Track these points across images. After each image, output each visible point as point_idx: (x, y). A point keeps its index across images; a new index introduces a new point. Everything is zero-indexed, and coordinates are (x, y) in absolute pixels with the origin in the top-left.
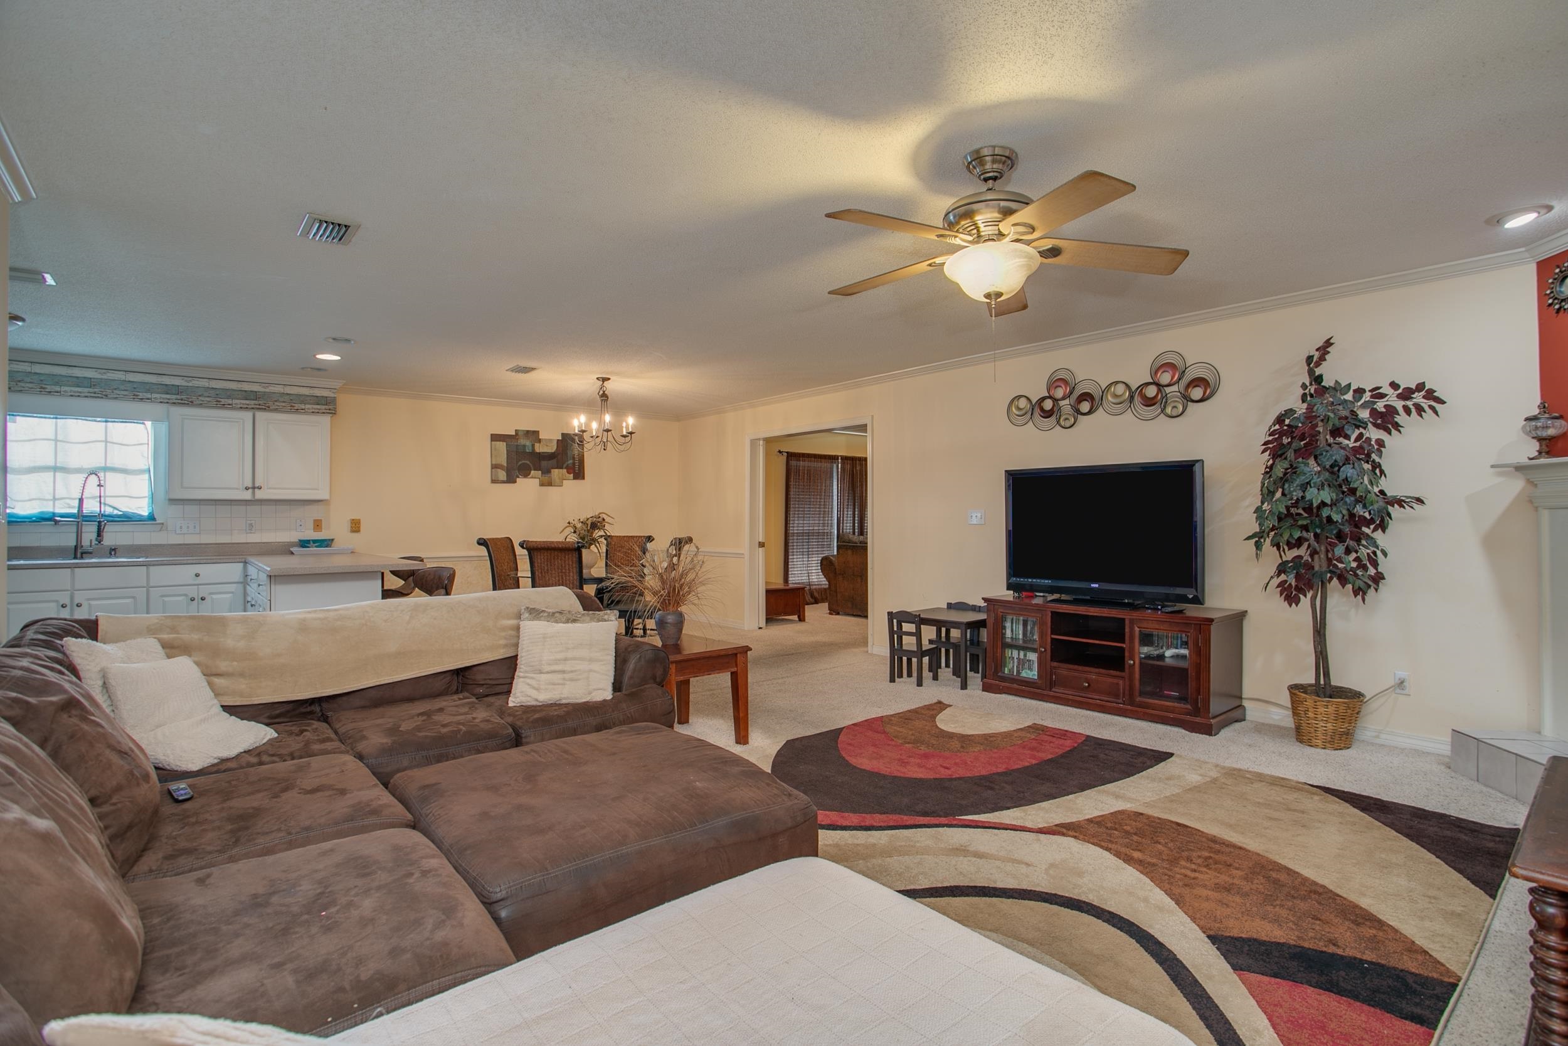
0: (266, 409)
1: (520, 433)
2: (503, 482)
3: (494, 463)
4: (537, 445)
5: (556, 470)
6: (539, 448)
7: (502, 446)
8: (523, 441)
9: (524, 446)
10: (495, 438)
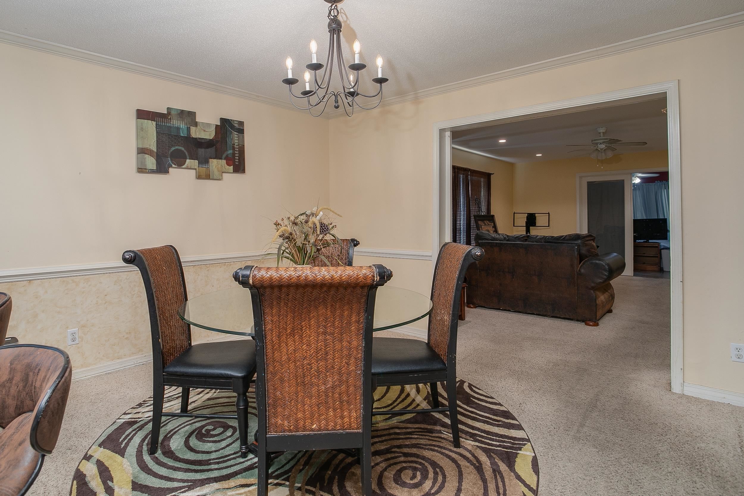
1: (173, 112)
2: (152, 172)
3: (140, 146)
4: (193, 129)
5: (215, 161)
6: (195, 133)
7: (151, 126)
8: (176, 123)
9: (178, 129)
10: (142, 114)
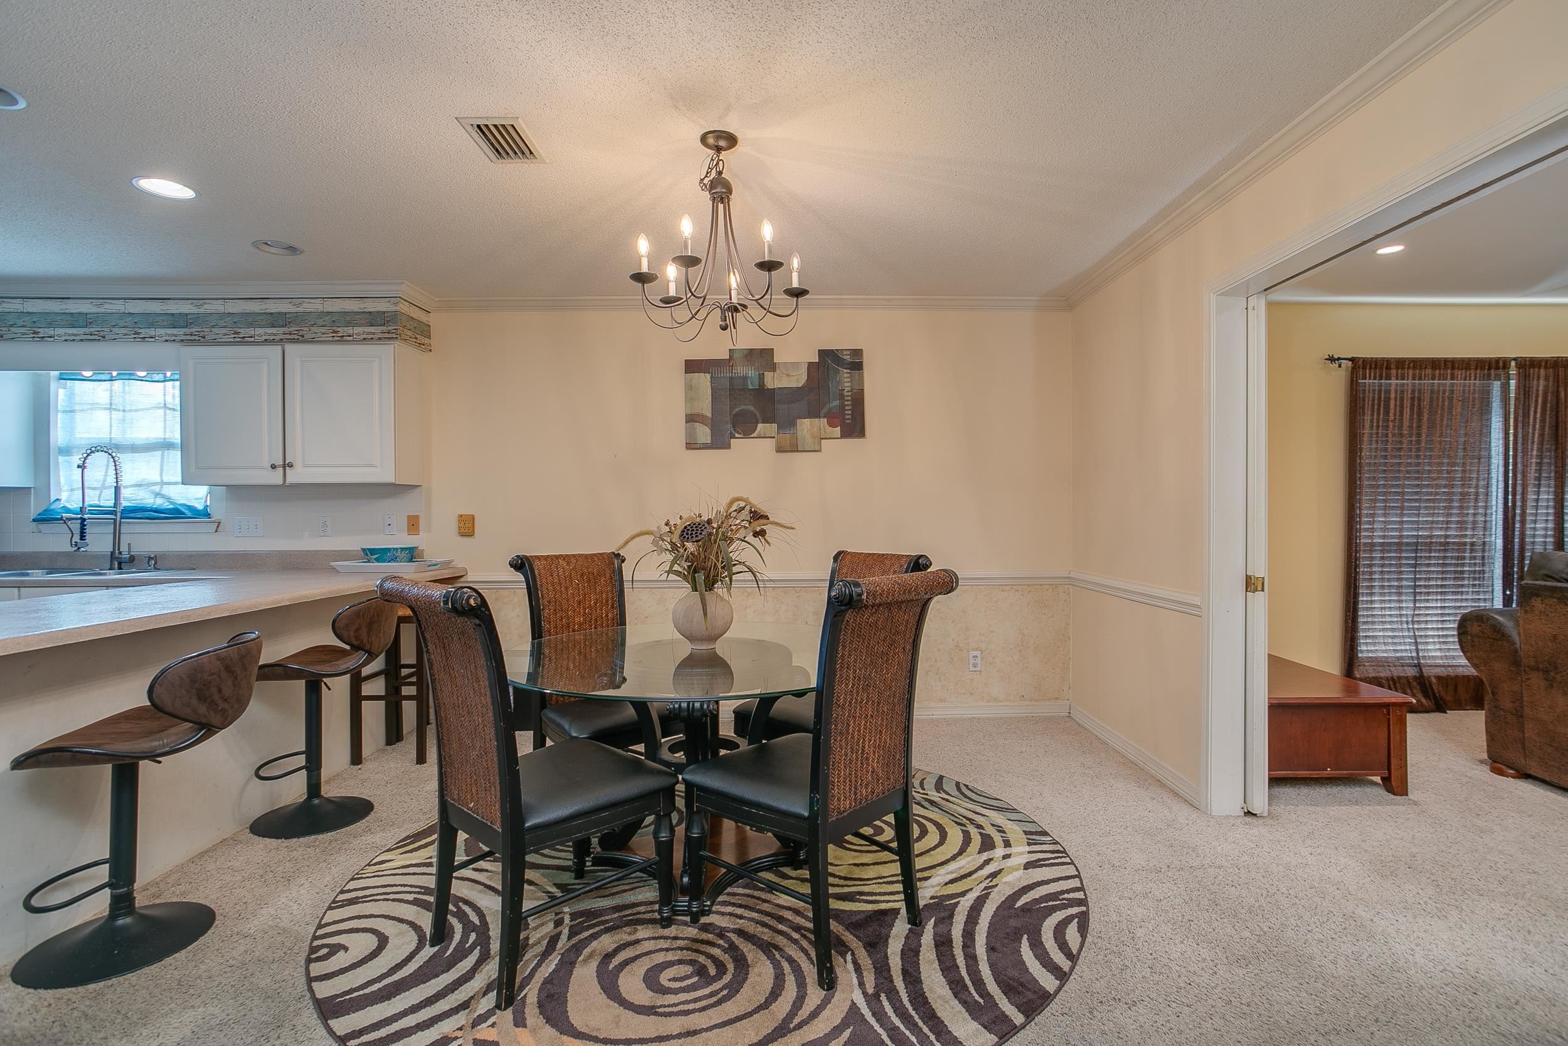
0: (301, 340)
1: (736, 355)
2: (705, 447)
3: (689, 412)
4: (768, 376)
5: (807, 422)
6: (773, 381)
7: (703, 380)
8: (741, 370)
9: (745, 378)
10: (692, 366)
